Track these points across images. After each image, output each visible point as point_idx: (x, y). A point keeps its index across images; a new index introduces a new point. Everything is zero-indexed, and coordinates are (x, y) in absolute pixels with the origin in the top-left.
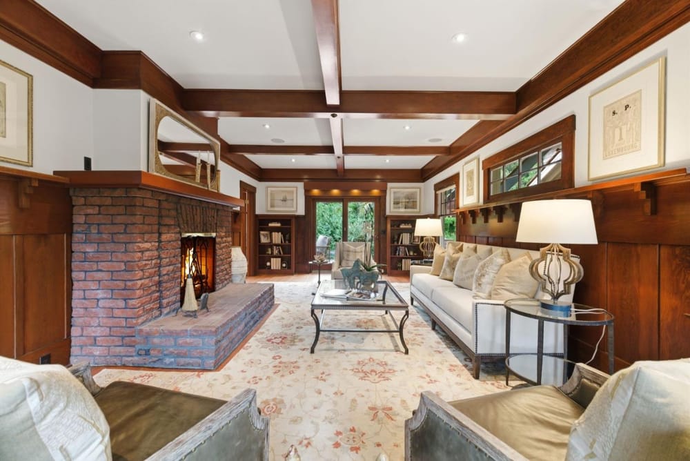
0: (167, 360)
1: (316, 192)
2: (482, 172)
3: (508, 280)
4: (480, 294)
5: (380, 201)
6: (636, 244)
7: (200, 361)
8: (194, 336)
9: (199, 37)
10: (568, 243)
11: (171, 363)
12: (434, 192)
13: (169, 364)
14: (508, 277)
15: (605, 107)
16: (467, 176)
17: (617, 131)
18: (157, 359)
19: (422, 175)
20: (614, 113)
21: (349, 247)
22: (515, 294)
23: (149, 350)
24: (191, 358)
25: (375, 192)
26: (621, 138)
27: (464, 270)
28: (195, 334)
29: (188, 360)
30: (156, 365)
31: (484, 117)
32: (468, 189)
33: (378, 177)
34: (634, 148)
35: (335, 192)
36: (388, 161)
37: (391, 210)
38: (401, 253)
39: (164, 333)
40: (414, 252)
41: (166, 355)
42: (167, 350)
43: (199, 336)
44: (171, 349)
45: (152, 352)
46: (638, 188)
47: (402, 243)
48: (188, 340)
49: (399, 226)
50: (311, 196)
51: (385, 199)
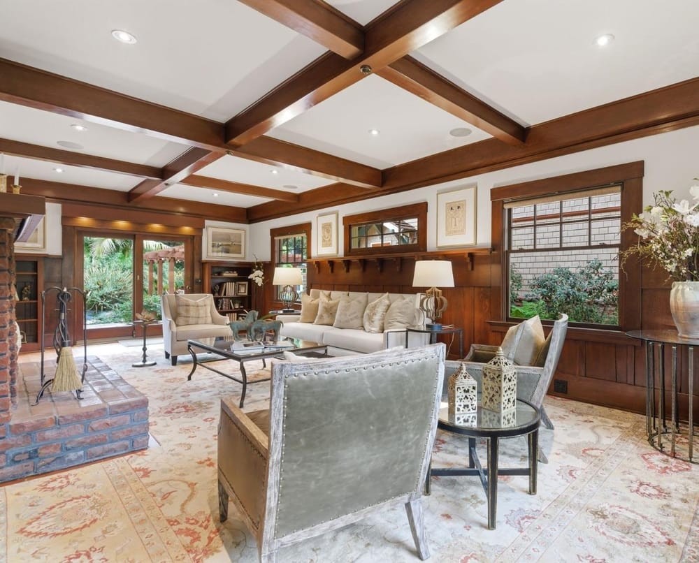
0: (72, 456)
1: (84, 221)
2: (342, 228)
3: (399, 314)
4: (373, 329)
5: (194, 243)
6: (463, 287)
7: (127, 443)
8: (117, 413)
9: (124, 37)
10: (441, 286)
11: (79, 458)
12: (270, 237)
13: (76, 460)
14: (400, 312)
15: (447, 204)
16: (323, 227)
17: (454, 220)
18: (52, 459)
19: (250, 216)
20: (452, 209)
21: (187, 301)
22: (403, 324)
23: (36, 451)
24: (112, 442)
25: (187, 230)
26: (455, 225)
27: (348, 313)
28: (119, 410)
29: (107, 446)
30: (52, 468)
31: (342, 180)
32: (324, 240)
33: (182, 209)
34: (463, 231)
35: (122, 224)
36: (216, 195)
37: (209, 253)
38: (224, 307)
39: (66, 420)
40: (240, 305)
41: (68, 449)
42: (70, 442)
43: (125, 412)
44: (80, 439)
45: (42, 452)
46: (466, 256)
47: (225, 294)
48: (108, 421)
49: (220, 274)
50: (74, 227)
51: (201, 239)
